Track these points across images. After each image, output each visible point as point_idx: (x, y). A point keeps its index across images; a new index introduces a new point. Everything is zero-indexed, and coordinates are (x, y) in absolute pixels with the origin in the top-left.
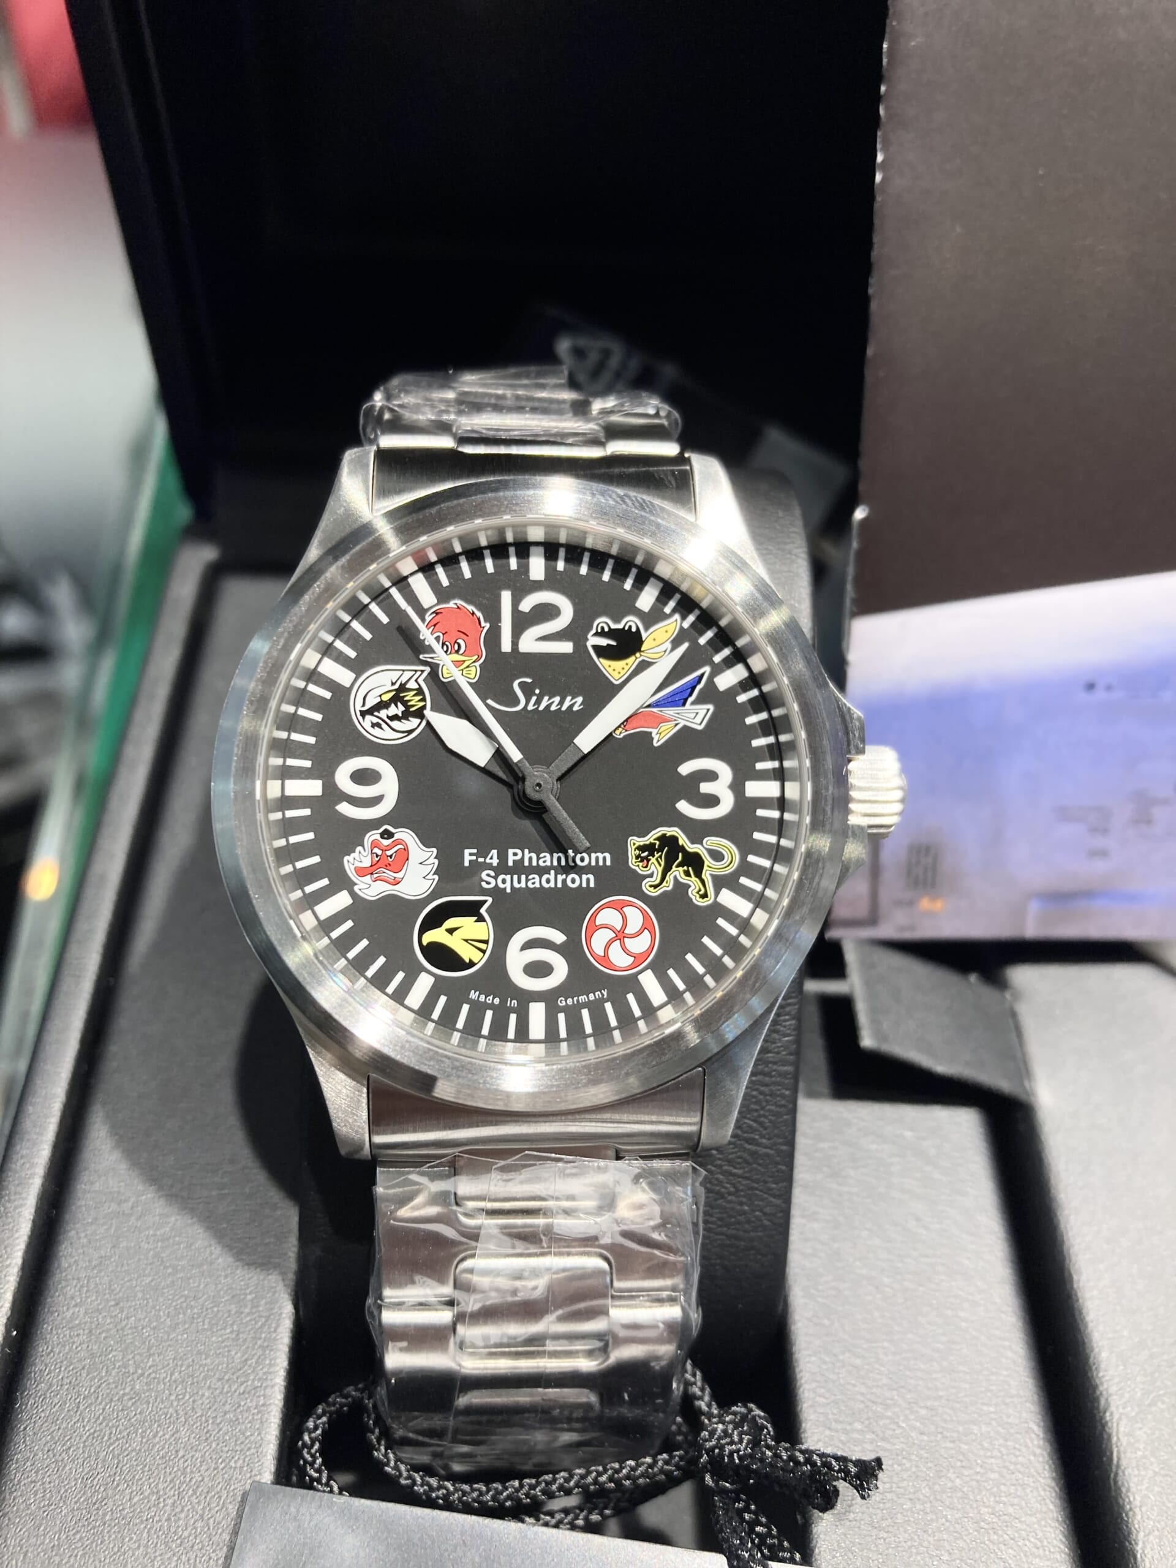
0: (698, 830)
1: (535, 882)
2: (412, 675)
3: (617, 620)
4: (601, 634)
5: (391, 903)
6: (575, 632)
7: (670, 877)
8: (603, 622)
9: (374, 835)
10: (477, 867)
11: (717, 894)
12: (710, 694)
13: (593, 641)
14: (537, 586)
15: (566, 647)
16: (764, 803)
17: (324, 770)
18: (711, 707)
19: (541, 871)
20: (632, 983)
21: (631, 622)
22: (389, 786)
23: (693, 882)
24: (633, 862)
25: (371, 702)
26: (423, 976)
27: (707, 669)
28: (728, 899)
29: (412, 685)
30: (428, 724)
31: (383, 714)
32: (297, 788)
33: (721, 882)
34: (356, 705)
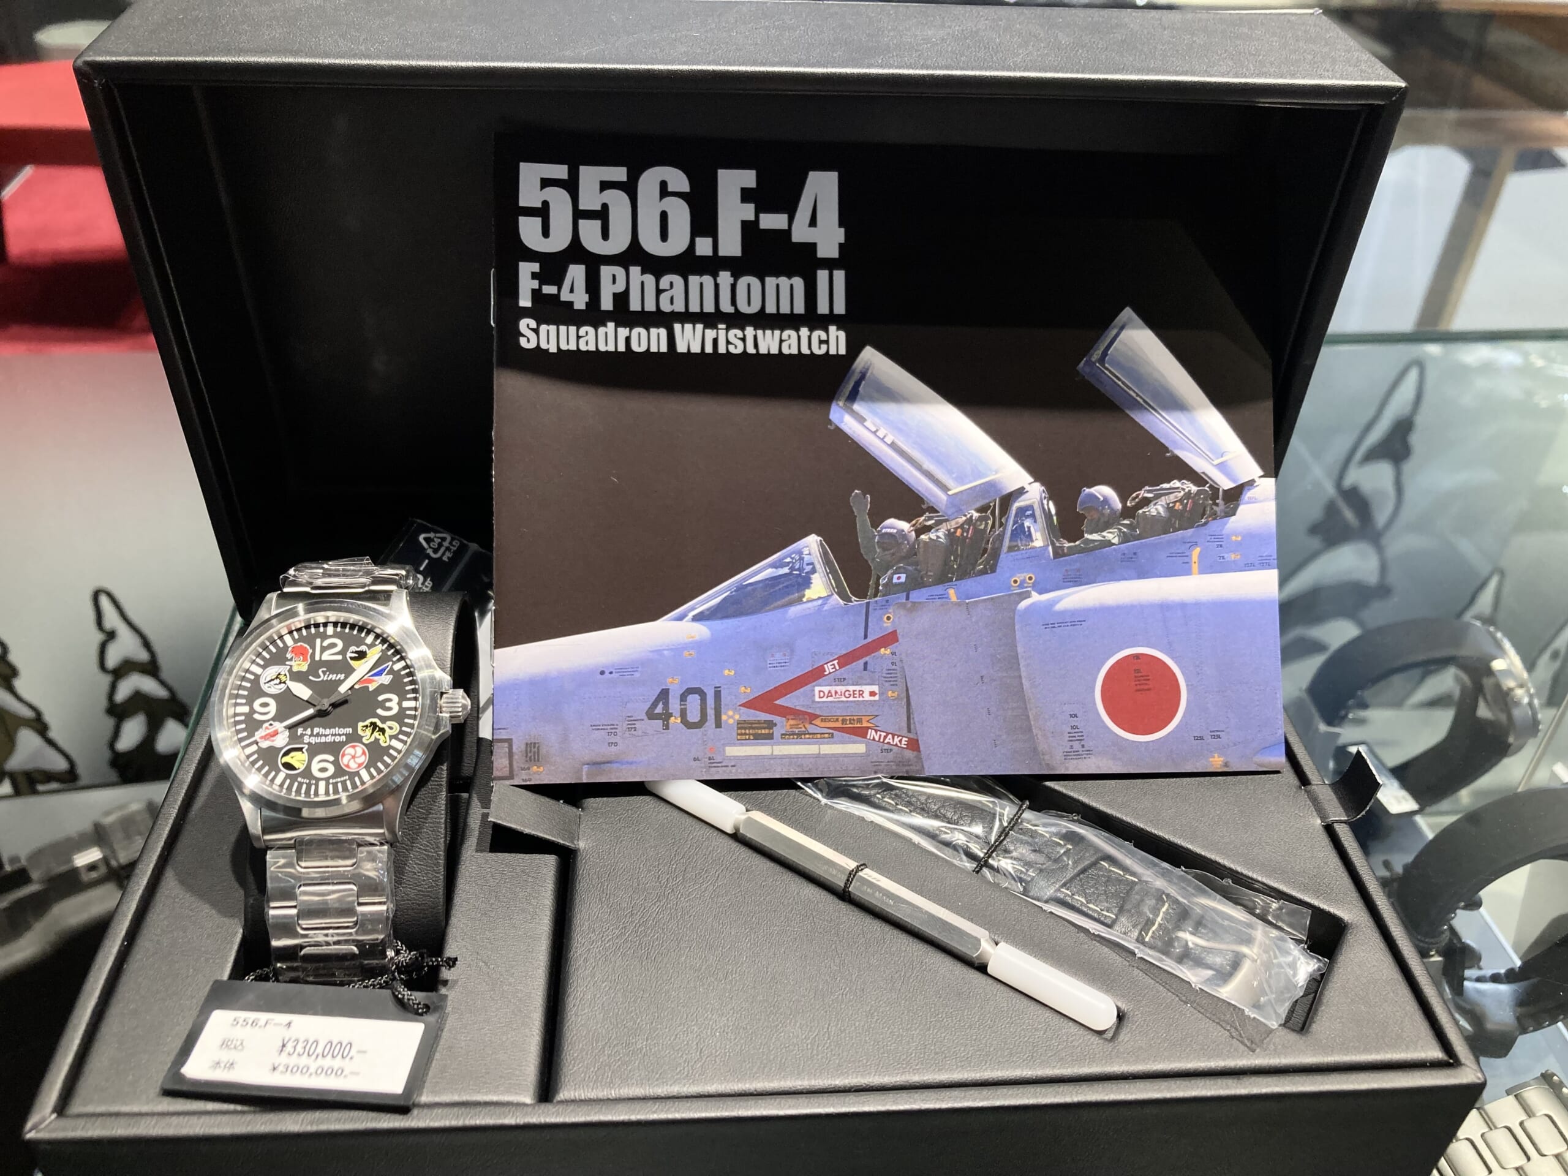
0: (384, 719)
1: (323, 739)
2: (283, 669)
3: (358, 647)
4: (353, 652)
5: (271, 748)
6: (343, 652)
7: (373, 736)
8: (353, 648)
9: (266, 725)
10: (302, 735)
11: (390, 741)
12: (391, 672)
13: (349, 655)
14: (331, 637)
15: (340, 657)
16: (410, 709)
17: (250, 703)
18: (392, 676)
19: (326, 736)
20: (357, 774)
21: (363, 648)
22: (273, 708)
23: (381, 737)
24: (360, 732)
25: (268, 680)
26: (281, 773)
27: (391, 663)
28: (395, 743)
29: (283, 673)
30: (288, 687)
31: (272, 683)
32: (239, 709)
33: (391, 737)
34: (262, 681)
